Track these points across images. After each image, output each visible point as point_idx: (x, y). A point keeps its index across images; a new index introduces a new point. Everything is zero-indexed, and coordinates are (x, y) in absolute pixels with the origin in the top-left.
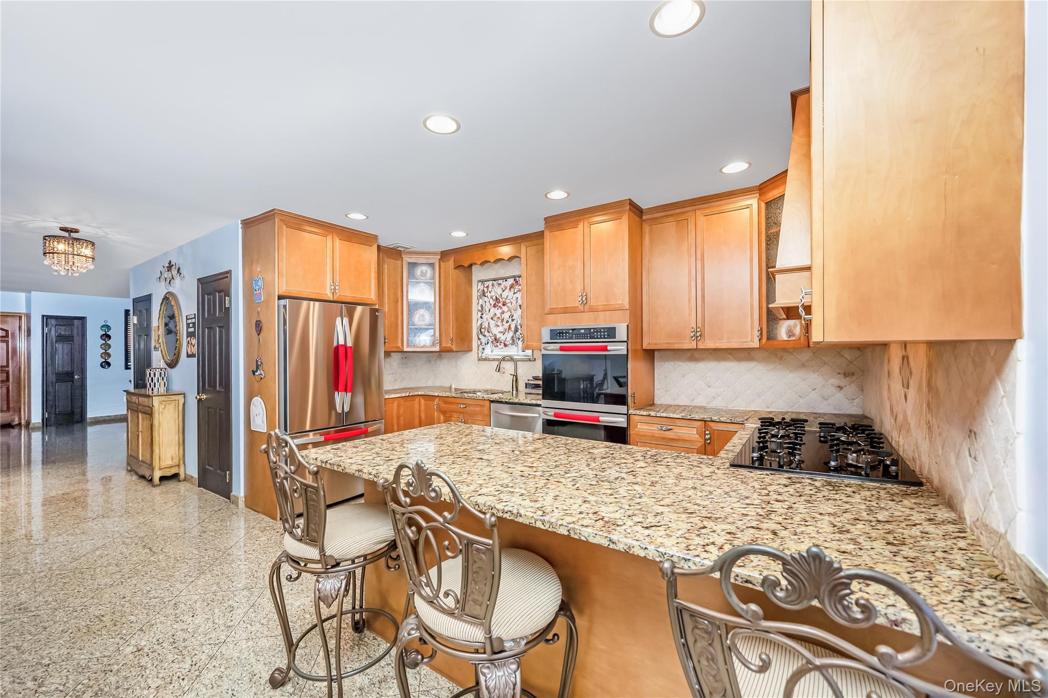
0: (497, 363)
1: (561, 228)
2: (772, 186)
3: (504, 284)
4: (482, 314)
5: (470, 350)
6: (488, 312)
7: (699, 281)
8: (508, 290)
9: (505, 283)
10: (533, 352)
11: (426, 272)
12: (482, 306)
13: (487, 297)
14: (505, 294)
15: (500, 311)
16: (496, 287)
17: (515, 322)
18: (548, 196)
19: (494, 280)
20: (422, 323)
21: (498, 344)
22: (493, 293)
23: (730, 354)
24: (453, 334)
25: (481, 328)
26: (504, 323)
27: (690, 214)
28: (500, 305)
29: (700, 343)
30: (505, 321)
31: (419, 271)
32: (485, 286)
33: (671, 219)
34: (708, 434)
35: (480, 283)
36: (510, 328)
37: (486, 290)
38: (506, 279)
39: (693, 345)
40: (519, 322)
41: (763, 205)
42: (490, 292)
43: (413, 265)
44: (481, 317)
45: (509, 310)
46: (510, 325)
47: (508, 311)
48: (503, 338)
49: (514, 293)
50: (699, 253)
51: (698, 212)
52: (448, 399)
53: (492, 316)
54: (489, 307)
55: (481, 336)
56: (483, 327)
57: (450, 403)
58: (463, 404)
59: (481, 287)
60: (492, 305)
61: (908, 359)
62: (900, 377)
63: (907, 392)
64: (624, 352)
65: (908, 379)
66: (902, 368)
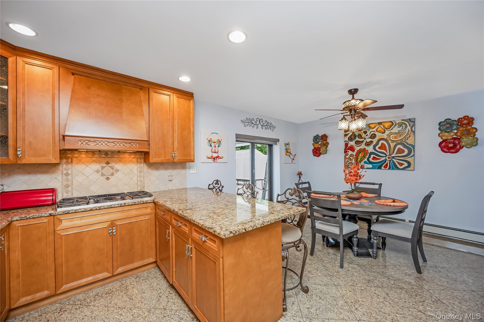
61: (112, 167)
62: (98, 173)
63: (110, 177)
65: (113, 173)
66: (102, 170)
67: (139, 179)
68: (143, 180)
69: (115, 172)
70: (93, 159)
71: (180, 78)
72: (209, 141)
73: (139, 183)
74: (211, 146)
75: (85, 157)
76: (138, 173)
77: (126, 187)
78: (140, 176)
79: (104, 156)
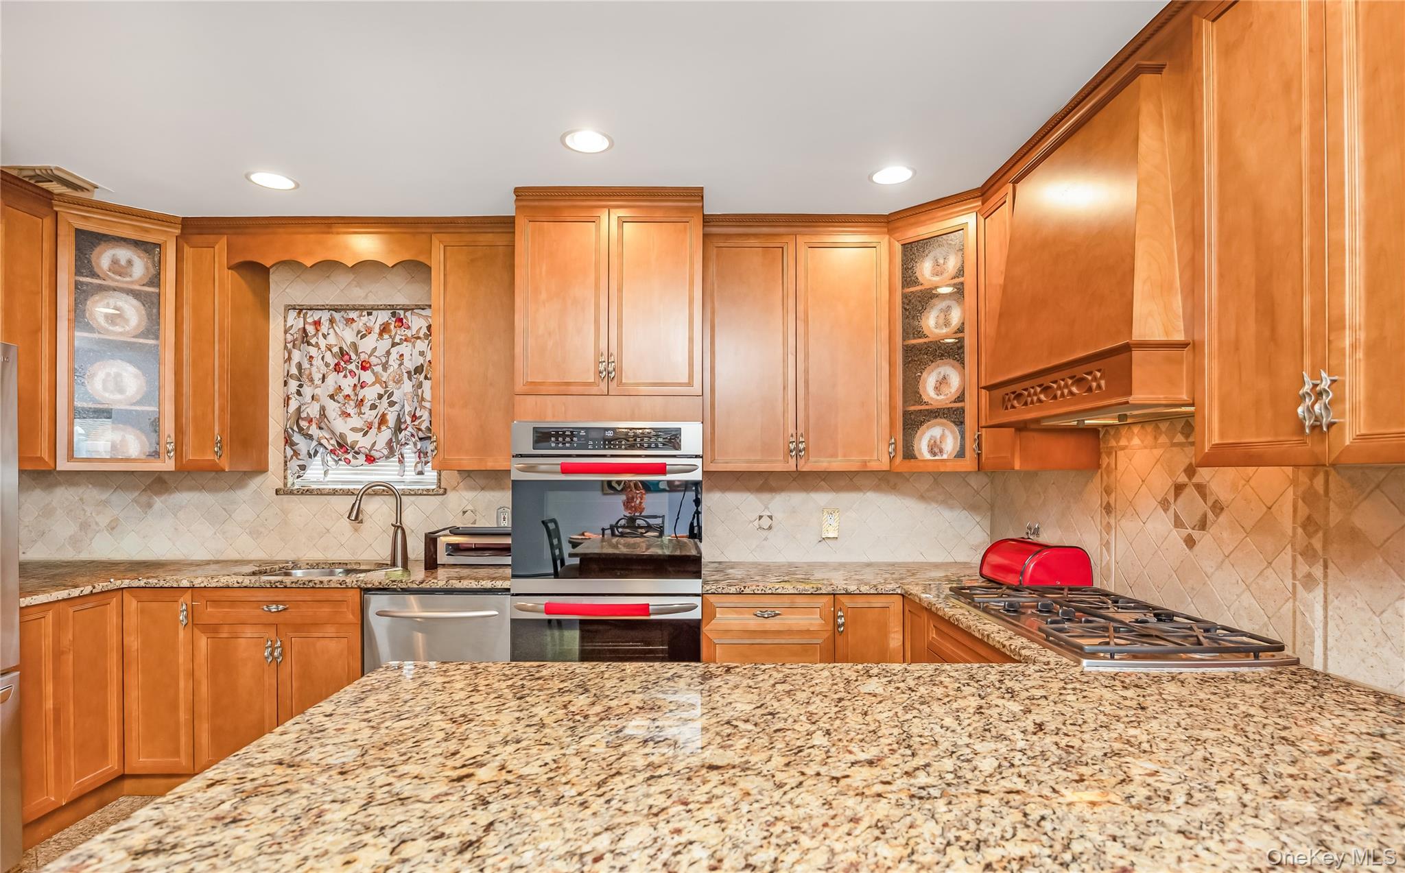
0: (352, 499)
1: (555, 216)
2: (912, 220)
3: (362, 321)
4: (301, 386)
5: (262, 469)
6: (317, 382)
7: (801, 356)
8: (375, 335)
9: (365, 319)
10: (440, 475)
11: (130, 263)
12: (299, 366)
13: (317, 345)
14: (367, 345)
15: (351, 381)
16: (341, 325)
17: (397, 407)
18: (568, 141)
19: (336, 310)
20: (118, 397)
21: (350, 456)
22: (332, 339)
23: (824, 480)
24: (222, 432)
25: (299, 418)
26: (365, 409)
27: (785, 239)
28: (352, 367)
29: (801, 462)
30: (367, 404)
31: (105, 258)
32: (310, 320)
33: (753, 242)
34: (841, 616)
35: (292, 314)
36: (383, 420)
37: (311, 329)
38: (370, 310)
39: (791, 466)
40: (407, 409)
41: (898, 247)
42: (325, 336)
43: (87, 242)
44: (299, 393)
45: (378, 380)
46: (384, 415)
47: (373, 384)
48: (364, 443)
49: (394, 345)
50: (801, 308)
51: (800, 239)
52: (228, 593)
53: (331, 391)
54: (324, 369)
55: (297, 438)
56: (304, 415)
57: (233, 603)
58: (277, 603)
59: (293, 319)
60: (332, 366)
61: (1201, 489)
62: (1166, 513)
63: (1196, 534)
64: (697, 476)
65: (1205, 516)
66: (1175, 501)
69: (1210, 513)
70: (1156, 450)
75: (1140, 446)
79: (1180, 438)
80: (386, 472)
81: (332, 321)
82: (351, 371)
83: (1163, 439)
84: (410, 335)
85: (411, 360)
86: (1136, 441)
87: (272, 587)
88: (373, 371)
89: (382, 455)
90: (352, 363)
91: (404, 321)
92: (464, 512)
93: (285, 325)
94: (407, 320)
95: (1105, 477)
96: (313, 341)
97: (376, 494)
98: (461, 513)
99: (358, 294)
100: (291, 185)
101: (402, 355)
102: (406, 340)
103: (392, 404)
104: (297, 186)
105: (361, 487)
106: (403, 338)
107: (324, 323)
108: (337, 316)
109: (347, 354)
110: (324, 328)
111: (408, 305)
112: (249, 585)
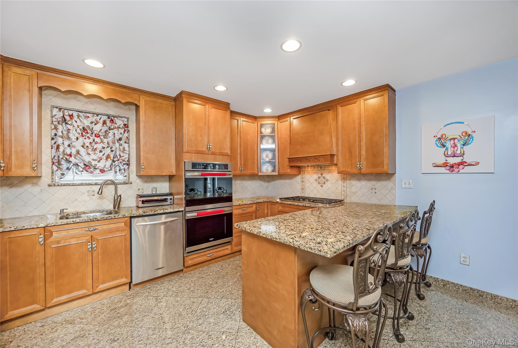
2: (263, 119)
8: (100, 124)
9: (95, 118)
13: (72, 125)
14: (97, 128)
16: (83, 118)
19: (80, 112)
21: (92, 170)
22: (79, 123)
26: (97, 152)
27: (238, 118)
29: (242, 173)
32: (66, 114)
35: (55, 110)
36: (108, 157)
37: (67, 118)
39: (240, 173)
40: (118, 153)
42: (75, 122)
45: (102, 142)
46: (109, 155)
47: (100, 143)
48: (100, 165)
50: (241, 135)
55: (63, 162)
59: (56, 112)
61: (324, 178)
62: (316, 181)
63: (323, 185)
64: (231, 176)
65: (325, 182)
66: (319, 179)
67: (343, 189)
68: (346, 190)
69: (326, 182)
70: (314, 171)
71: (344, 84)
72: (440, 138)
73: (343, 193)
74: (444, 146)
75: (310, 170)
76: (342, 183)
77: (333, 194)
78: (344, 186)
79: (319, 169)
80: (110, 176)
81: (78, 116)
82: (88, 137)
83: (316, 169)
84: (117, 126)
85: (117, 135)
86: (309, 169)
87: (91, 221)
88: (100, 138)
89: (108, 170)
90: (88, 134)
91: (114, 121)
92: (139, 190)
93: (51, 114)
94: (115, 121)
95: (302, 176)
96: (70, 123)
97: (108, 184)
98: (138, 190)
99: (91, 107)
100: (102, 66)
101: (114, 133)
102: (115, 128)
103: (112, 151)
104: (104, 67)
105: (102, 182)
106: (114, 127)
107: (75, 116)
108: (81, 114)
109: (86, 130)
110: (76, 118)
111: (115, 115)
112: (79, 222)
